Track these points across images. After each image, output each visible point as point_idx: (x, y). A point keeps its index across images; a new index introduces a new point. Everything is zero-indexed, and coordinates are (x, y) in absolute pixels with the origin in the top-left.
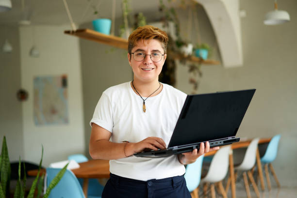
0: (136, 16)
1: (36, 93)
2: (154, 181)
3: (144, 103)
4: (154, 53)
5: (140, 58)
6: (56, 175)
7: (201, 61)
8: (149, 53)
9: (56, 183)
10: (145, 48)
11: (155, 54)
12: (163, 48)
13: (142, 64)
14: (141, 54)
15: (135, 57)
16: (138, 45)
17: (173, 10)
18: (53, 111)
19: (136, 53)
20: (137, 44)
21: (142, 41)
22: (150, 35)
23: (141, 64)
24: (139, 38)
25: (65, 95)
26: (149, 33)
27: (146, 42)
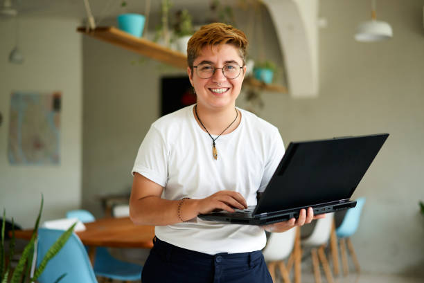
0: (179, 13)
1: (13, 117)
2: (225, 255)
3: (214, 144)
4: (229, 65)
5: (207, 74)
6: (58, 240)
7: (263, 86)
8: (221, 66)
9: (57, 251)
10: (213, 59)
11: (229, 67)
12: (241, 57)
13: (210, 82)
14: (207, 68)
15: (199, 73)
16: (204, 55)
17: (228, 10)
18: (38, 145)
19: (200, 67)
20: (201, 52)
21: (209, 47)
22: (221, 38)
23: (208, 82)
24: (204, 44)
25: (57, 122)
26: (219, 36)
27: (214, 49)
